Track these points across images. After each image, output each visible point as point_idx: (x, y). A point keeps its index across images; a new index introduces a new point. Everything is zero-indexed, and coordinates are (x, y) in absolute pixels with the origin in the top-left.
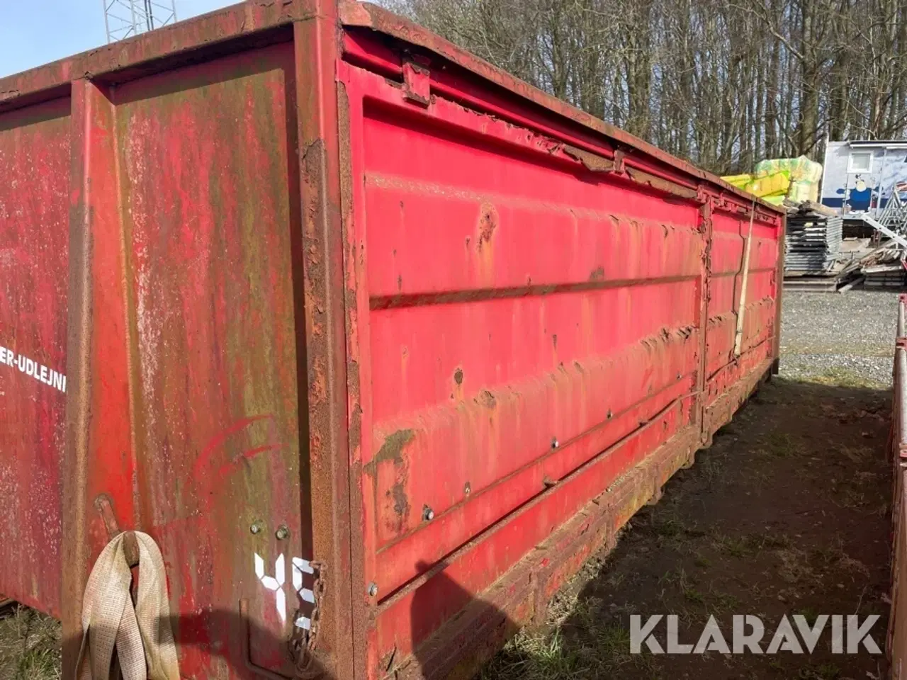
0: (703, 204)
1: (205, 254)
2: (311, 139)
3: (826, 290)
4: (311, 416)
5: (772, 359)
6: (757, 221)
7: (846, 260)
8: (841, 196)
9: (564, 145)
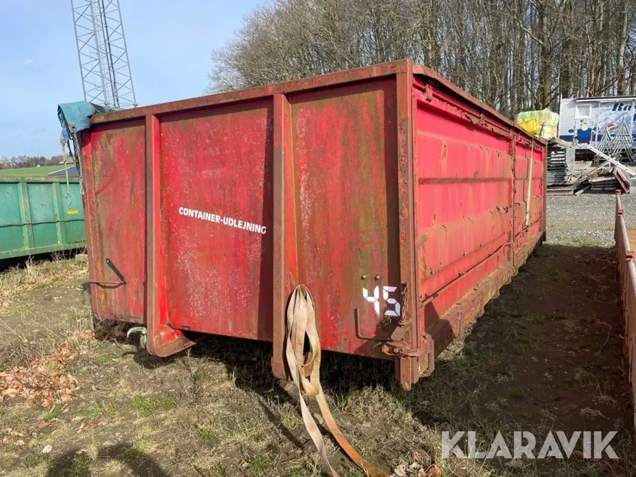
0: (511, 140)
1: (339, 165)
2: (403, 117)
3: (567, 194)
4: (400, 224)
5: (542, 232)
6: (534, 150)
7: (578, 175)
8: (572, 134)
9: (466, 113)
